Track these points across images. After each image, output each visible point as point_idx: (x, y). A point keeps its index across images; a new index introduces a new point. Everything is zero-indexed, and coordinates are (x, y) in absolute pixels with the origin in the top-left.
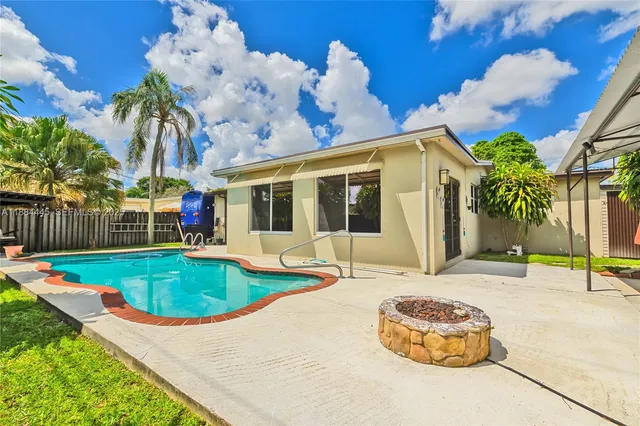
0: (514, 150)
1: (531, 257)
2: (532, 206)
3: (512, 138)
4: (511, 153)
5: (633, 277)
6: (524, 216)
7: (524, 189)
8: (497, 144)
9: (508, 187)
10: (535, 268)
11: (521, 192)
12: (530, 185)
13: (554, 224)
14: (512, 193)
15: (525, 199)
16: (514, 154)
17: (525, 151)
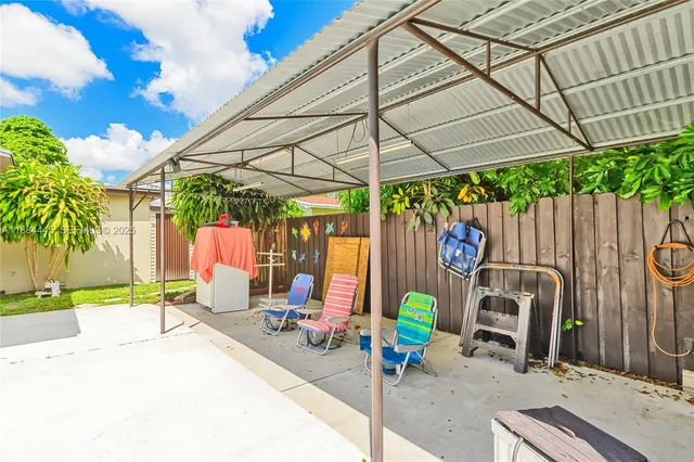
0: (35, 144)
1: (75, 296)
2: (77, 224)
3: (34, 127)
4: (31, 147)
5: (185, 303)
6: (66, 238)
7: (67, 201)
8: (8, 129)
9: (41, 196)
10: (87, 314)
11: (62, 205)
12: (73, 196)
13: (101, 248)
14: (48, 206)
15: (68, 216)
16: (36, 149)
17: (52, 149)
